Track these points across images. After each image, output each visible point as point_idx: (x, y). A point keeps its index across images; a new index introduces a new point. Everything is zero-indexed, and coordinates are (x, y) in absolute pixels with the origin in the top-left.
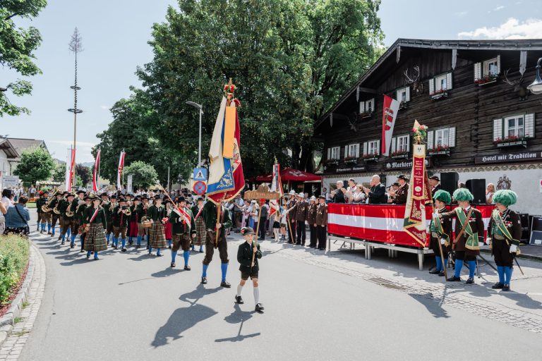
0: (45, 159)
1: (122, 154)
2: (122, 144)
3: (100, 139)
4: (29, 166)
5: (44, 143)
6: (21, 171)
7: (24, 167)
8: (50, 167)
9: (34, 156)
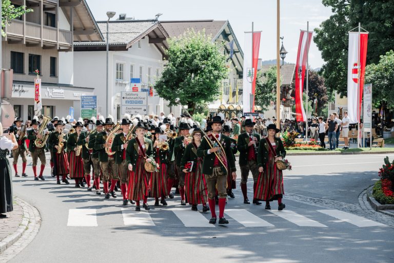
0: (206, 56)
1: (354, 39)
2: (370, 14)
3: (331, 8)
4: (180, 72)
5: (229, 25)
6: (167, 82)
7: (171, 75)
8: (216, 72)
9: (189, 52)
